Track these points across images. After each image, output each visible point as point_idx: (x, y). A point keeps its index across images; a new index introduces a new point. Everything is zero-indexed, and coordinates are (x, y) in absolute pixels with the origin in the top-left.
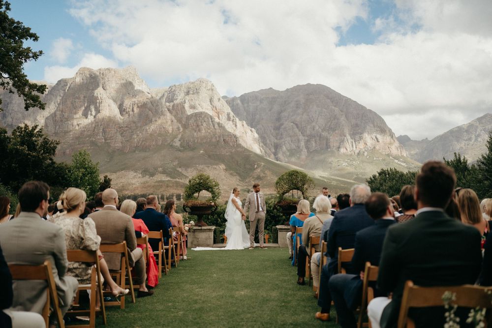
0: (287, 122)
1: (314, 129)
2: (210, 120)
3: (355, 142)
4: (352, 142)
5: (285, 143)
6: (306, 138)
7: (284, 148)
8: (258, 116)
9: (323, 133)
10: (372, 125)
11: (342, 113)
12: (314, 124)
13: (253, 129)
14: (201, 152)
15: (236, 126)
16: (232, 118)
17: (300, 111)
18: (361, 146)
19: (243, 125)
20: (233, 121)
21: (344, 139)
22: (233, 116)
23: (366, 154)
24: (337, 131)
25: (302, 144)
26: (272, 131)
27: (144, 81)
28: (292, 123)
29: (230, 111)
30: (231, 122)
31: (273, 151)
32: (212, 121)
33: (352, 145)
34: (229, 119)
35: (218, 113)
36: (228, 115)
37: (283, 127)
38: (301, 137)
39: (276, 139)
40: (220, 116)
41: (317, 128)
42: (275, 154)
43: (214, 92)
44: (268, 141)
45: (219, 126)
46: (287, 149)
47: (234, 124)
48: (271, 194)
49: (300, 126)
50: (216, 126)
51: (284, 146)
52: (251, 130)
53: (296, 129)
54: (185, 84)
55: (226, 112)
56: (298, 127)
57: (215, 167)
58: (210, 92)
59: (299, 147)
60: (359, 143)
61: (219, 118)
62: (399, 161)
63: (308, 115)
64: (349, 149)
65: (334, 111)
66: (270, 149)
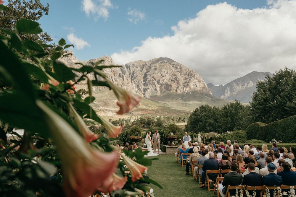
0: (150, 78)
1: (164, 81)
2: (111, 77)
3: (185, 87)
4: (183, 87)
5: (149, 88)
6: (160, 86)
7: (148, 91)
8: (135, 75)
9: (168, 83)
10: (194, 79)
11: (178, 72)
12: (164, 78)
13: (132, 81)
14: (106, 93)
15: (124, 80)
16: (121, 76)
17: (157, 71)
18: (188, 89)
19: (127, 79)
20: (122, 77)
21: (179, 86)
22: (122, 75)
23: (190, 93)
24: (175, 82)
25: (158, 89)
26: (142, 82)
27: (76, 58)
28: (152, 78)
29: (121, 72)
30: (121, 78)
31: (143, 92)
32: (111, 78)
33: (184, 89)
34: (120, 76)
35: (114, 73)
36: (120, 74)
37: (148, 80)
38: (157, 85)
39: (144, 86)
40: (116, 75)
41: (165, 80)
42: (144, 94)
43: (112, 62)
44: (140, 88)
45: (115, 80)
46: (150, 91)
47: (122, 79)
48: (142, 115)
49: (156, 79)
50: (114, 80)
51: (148, 90)
52: (131, 82)
53: (154, 81)
54: (98, 58)
55: (119, 72)
56: (155, 80)
57: (113, 101)
58: (110, 62)
59: (156, 90)
60: (187, 88)
61: (115, 76)
62: (208, 96)
63: (161, 74)
64: (181, 91)
65: (174, 71)
66: (141, 92)
